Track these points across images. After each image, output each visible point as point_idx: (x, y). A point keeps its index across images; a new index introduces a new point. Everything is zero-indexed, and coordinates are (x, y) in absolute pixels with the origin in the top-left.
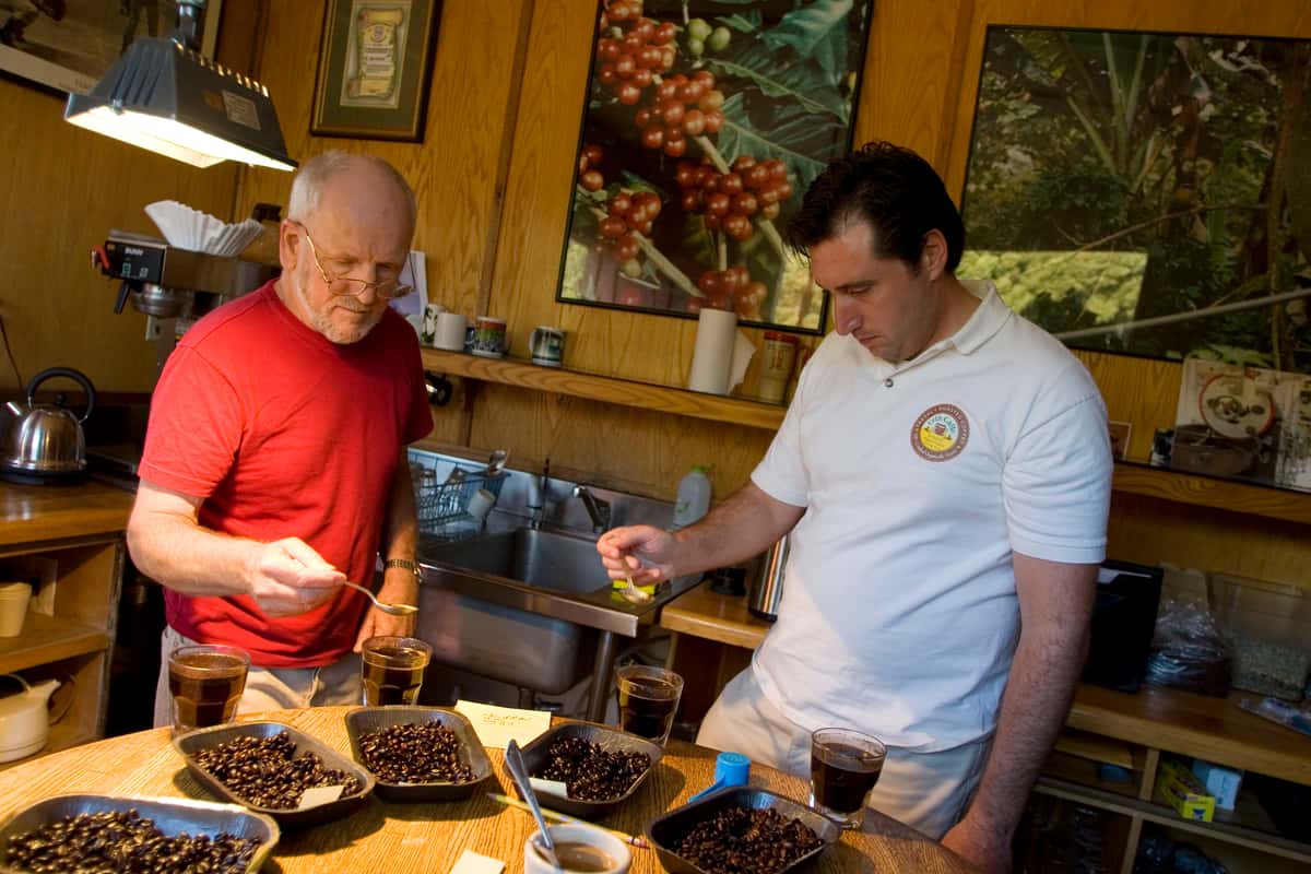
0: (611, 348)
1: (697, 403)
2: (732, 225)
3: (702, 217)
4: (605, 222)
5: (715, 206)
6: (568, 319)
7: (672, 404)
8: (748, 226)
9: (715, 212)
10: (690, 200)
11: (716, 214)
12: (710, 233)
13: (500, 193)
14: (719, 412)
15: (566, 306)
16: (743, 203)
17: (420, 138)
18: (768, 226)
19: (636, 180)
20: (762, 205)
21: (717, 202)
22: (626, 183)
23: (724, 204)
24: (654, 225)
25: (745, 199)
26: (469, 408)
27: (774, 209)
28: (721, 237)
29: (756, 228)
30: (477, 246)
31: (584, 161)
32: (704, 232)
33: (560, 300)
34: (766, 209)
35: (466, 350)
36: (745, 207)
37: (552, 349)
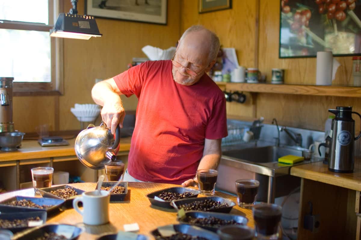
0: (300, 73)
1: (318, 90)
2: (338, 16)
3: (326, 15)
4: (293, 24)
5: (330, 9)
6: (284, 65)
7: (308, 91)
8: (344, 15)
9: (331, 12)
10: (321, 9)
11: (331, 13)
12: (330, 21)
13: (258, 21)
14: (325, 92)
15: (283, 60)
16: (341, 6)
17: (231, 7)
18: (352, 13)
19: (301, 6)
20: (348, 5)
21: (331, 8)
22: (298, 8)
23: (333, 8)
24: (310, 22)
25: (341, 4)
26: (255, 103)
27: (353, 5)
28: (334, 21)
29: (347, 15)
30: (252, 42)
31: (283, 3)
32: (327, 21)
33: (280, 57)
34: (350, 6)
35: (245, 82)
36: (342, 7)
37: (277, 77)
